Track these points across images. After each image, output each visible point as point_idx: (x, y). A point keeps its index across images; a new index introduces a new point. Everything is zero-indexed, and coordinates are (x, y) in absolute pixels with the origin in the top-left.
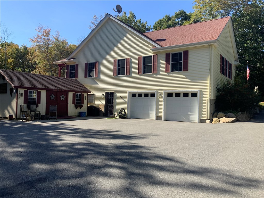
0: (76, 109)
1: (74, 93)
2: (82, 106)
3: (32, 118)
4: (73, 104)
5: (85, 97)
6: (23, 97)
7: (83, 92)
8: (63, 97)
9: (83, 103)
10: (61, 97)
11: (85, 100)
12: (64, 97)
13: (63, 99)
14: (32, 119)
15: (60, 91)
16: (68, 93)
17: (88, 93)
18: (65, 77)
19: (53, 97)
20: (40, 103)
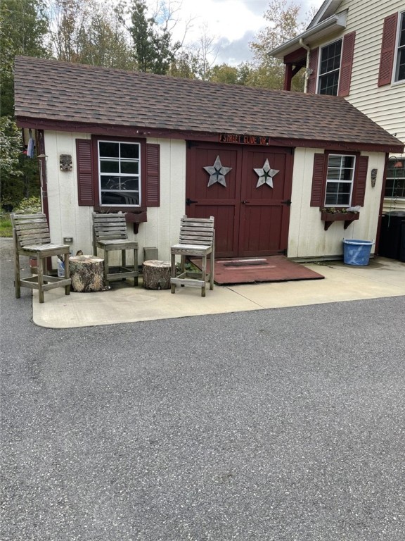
0: (326, 229)
1: (321, 151)
2: (356, 216)
3: (87, 281)
4: (312, 204)
5: (374, 172)
6: (74, 175)
7: (365, 150)
8: (266, 175)
9: (359, 200)
10: (259, 172)
11: (373, 185)
12: (273, 173)
13: (266, 184)
14: (87, 285)
15: (253, 142)
16: (292, 154)
17: (391, 155)
18: (305, 91)
19: (218, 171)
20: (157, 204)
